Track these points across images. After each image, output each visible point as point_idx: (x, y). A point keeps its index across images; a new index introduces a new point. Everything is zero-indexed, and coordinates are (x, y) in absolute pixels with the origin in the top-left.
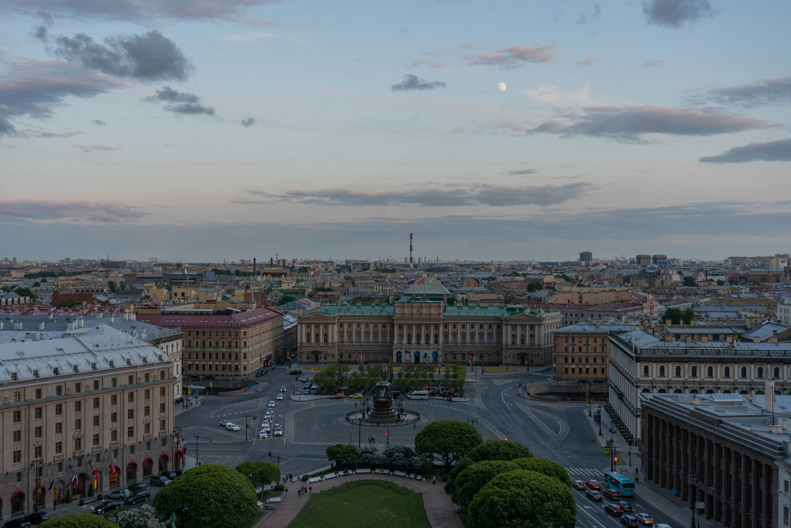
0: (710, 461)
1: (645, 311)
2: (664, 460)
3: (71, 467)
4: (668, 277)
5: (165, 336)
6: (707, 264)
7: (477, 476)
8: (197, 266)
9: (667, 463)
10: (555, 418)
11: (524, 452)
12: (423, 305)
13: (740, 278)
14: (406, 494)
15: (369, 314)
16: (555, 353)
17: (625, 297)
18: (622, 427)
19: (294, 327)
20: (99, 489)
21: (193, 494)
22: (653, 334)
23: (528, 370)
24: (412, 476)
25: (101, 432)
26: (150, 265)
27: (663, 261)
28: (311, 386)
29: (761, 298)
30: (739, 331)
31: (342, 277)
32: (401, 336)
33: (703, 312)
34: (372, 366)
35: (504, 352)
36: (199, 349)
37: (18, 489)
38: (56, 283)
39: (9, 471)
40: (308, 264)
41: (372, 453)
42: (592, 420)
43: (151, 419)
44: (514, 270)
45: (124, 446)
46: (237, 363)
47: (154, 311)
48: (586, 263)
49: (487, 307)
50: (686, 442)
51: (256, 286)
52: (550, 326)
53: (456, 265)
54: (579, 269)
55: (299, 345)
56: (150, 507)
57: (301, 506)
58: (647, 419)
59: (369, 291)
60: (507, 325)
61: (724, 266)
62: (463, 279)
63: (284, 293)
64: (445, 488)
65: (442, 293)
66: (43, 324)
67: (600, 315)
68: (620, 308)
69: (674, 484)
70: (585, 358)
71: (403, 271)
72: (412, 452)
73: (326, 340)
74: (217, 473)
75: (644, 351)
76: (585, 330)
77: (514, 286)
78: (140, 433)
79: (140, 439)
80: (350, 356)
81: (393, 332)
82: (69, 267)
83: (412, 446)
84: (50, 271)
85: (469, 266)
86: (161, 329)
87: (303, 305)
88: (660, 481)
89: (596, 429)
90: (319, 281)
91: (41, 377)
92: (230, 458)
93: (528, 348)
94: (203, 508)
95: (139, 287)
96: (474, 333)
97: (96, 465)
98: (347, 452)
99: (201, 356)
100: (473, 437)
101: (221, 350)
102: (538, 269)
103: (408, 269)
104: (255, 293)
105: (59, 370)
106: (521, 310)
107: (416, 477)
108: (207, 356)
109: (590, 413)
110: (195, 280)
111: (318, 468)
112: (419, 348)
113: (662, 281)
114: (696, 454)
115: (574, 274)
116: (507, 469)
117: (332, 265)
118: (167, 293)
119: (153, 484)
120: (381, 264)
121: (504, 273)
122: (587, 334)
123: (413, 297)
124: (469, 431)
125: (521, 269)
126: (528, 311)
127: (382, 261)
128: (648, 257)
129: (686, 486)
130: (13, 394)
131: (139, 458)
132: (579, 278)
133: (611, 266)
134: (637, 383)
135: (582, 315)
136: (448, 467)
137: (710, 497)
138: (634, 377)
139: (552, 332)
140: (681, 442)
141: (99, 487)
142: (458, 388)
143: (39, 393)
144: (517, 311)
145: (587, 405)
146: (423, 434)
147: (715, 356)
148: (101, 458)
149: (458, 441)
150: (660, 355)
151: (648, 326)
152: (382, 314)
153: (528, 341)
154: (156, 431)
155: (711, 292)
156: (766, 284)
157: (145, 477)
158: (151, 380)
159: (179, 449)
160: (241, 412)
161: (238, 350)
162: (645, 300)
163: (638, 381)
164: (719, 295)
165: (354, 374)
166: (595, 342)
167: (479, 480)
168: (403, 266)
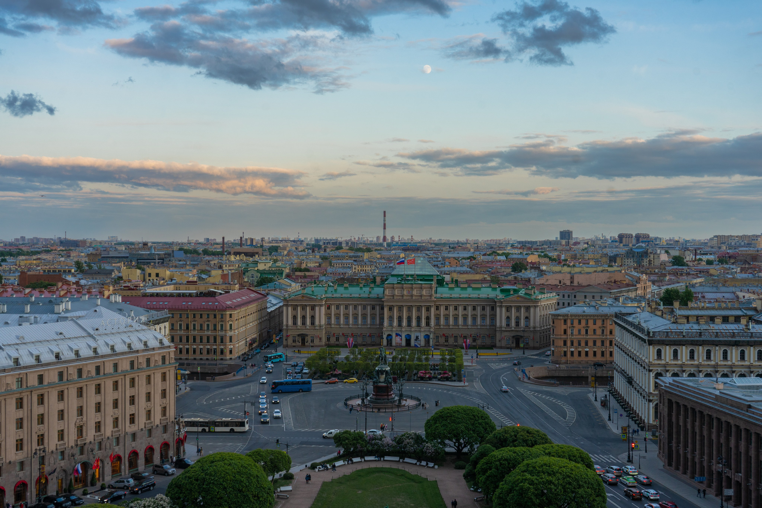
0: (737, 446)
1: (639, 292)
2: (686, 446)
3: (73, 455)
4: (656, 256)
5: (153, 319)
6: (692, 243)
7: (501, 464)
8: (161, 244)
9: (689, 449)
10: (560, 403)
11: (543, 438)
12: (414, 286)
13: (730, 257)
14: (421, 482)
15: (358, 296)
16: (553, 335)
17: (618, 277)
18: (631, 412)
19: (277, 308)
20: (101, 479)
21: (210, 483)
22: (662, 316)
23: (524, 354)
24: (424, 463)
25: (103, 419)
26: (111, 244)
27: (645, 240)
28: (302, 370)
29: (757, 278)
30: (750, 313)
31: (318, 257)
32: (391, 318)
33: (699, 293)
34: (365, 350)
35: (498, 335)
36: (182, 332)
37: (20, 478)
38: (18, 263)
39: (12, 460)
40: (276, 243)
41: (381, 439)
42: (598, 404)
43: (153, 405)
44: (493, 250)
45: (126, 433)
46: (222, 347)
47: (134, 293)
48: (566, 242)
49: (480, 288)
50: (710, 427)
51: (229, 266)
52: (546, 307)
53: (431, 244)
54: (560, 248)
55: (285, 327)
56: (164, 497)
57: (315, 495)
58: (666, 404)
59: (350, 272)
60: (501, 307)
61: (709, 244)
62: (444, 259)
63: (261, 274)
64: (464, 476)
65: (431, 274)
66: (29, 306)
67: (593, 297)
68: (614, 289)
69: (697, 470)
70: (584, 341)
71: (378, 250)
72: (422, 439)
73: (313, 323)
74: (233, 461)
75: (657, 334)
76: (584, 312)
77: (498, 265)
78: (141, 420)
79: (142, 426)
80: (337, 339)
81: (383, 314)
82: (25, 246)
83: (422, 432)
84: (7, 250)
85: (445, 244)
86: (148, 311)
87: (284, 286)
88: (681, 468)
89: (604, 414)
90: (296, 261)
91: (43, 362)
92: (231, 446)
93: (524, 331)
94: (221, 498)
95: (107, 267)
96: (466, 315)
97: (99, 454)
98: (355, 439)
99: (184, 339)
100: (487, 423)
101: (206, 333)
102: (517, 248)
103: (382, 248)
104: (232, 274)
105: (61, 355)
106: (516, 291)
107: (427, 464)
108: (191, 339)
109: (596, 398)
110: (163, 259)
111: (325, 456)
112: (411, 331)
113: (650, 261)
114: (722, 440)
115: (556, 253)
116: (531, 456)
117: (301, 244)
118: (141, 274)
119: (156, 473)
120: (353, 243)
121: (484, 253)
122: (586, 316)
123: (403, 278)
124: (482, 417)
125: (500, 249)
126: (522, 292)
127: (353, 240)
128: (630, 236)
129: (711, 473)
130: (15, 380)
131: (141, 447)
132: (561, 257)
133: (593, 246)
134: (649, 367)
135: (575, 297)
136: (459, 454)
137: (738, 484)
138: (646, 361)
139: (549, 314)
140: (705, 427)
141: (101, 476)
142: (455, 372)
143: (41, 378)
144: (512, 292)
145: (592, 389)
146: (433, 420)
147: (730, 339)
148: (103, 446)
149: (471, 427)
150: (674, 338)
151: (655, 308)
152: (371, 296)
153: (522, 323)
154: (157, 418)
155: (703, 272)
156: (757, 263)
157: (147, 466)
158: (152, 365)
159: (180, 437)
160: (234, 398)
161: (223, 333)
162: (638, 280)
163: (650, 364)
164: (711, 275)
165: (347, 358)
166: (595, 324)
167: (503, 468)
168: (376, 244)
